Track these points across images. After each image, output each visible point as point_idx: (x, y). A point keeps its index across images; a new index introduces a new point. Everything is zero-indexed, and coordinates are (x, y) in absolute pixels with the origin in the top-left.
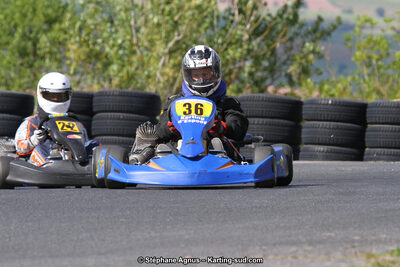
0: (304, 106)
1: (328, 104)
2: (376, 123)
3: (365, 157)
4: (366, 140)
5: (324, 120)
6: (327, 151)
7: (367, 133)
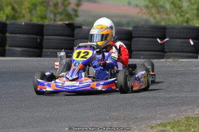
0: (8, 26)
1: (22, 25)
2: (49, 35)
3: (43, 54)
4: (44, 44)
5: (20, 34)
6: (22, 51)
7: (44, 41)
